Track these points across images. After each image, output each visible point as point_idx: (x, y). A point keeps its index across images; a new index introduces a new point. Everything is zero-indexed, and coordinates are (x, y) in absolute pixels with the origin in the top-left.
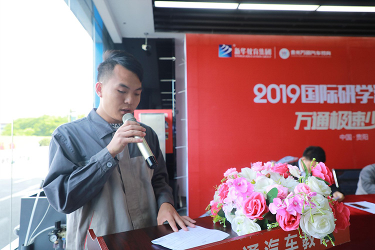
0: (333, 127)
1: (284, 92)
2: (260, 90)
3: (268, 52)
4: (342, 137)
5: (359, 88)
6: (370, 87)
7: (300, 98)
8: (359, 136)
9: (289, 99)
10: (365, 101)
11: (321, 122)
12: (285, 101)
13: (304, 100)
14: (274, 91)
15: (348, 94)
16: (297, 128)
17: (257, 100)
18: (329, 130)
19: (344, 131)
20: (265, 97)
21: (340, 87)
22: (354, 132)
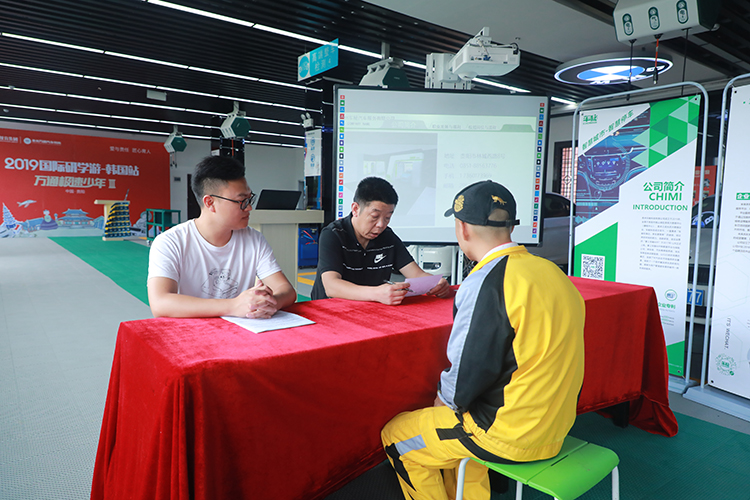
0: (61, 185)
1: (27, 164)
2: (9, 161)
3: (16, 139)
4: (67, 191)
5: (79, 164)
6: (87, 164)
7: (38, 167)
8: (78, 191)
9: (30, 168)
10: (83, 172)
11: (53, 182)
12: (27, 168)
13: (41, 169)
14: (19, 163)
15: (73, 167)
16: (36, 184)
17: (6, 167)
18: (58, 187)
19: (68, 188)
20: (13, 165)
21: (67, 163)
22: (75, 189)
